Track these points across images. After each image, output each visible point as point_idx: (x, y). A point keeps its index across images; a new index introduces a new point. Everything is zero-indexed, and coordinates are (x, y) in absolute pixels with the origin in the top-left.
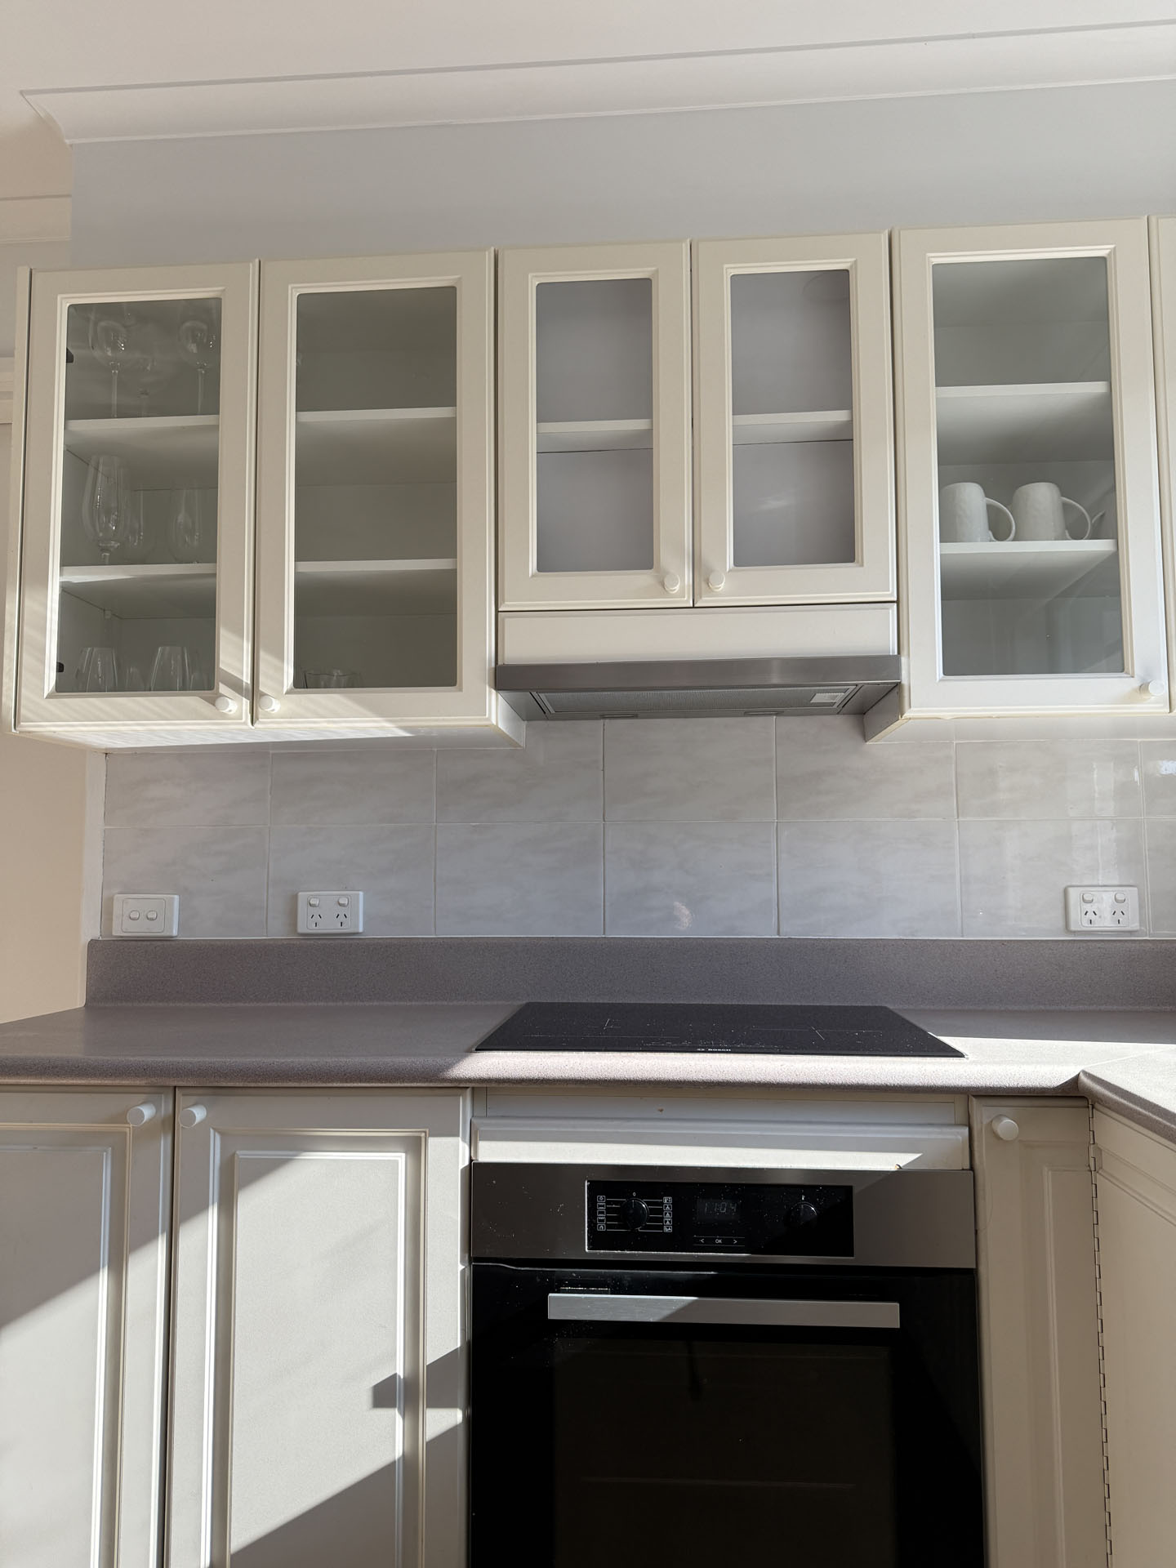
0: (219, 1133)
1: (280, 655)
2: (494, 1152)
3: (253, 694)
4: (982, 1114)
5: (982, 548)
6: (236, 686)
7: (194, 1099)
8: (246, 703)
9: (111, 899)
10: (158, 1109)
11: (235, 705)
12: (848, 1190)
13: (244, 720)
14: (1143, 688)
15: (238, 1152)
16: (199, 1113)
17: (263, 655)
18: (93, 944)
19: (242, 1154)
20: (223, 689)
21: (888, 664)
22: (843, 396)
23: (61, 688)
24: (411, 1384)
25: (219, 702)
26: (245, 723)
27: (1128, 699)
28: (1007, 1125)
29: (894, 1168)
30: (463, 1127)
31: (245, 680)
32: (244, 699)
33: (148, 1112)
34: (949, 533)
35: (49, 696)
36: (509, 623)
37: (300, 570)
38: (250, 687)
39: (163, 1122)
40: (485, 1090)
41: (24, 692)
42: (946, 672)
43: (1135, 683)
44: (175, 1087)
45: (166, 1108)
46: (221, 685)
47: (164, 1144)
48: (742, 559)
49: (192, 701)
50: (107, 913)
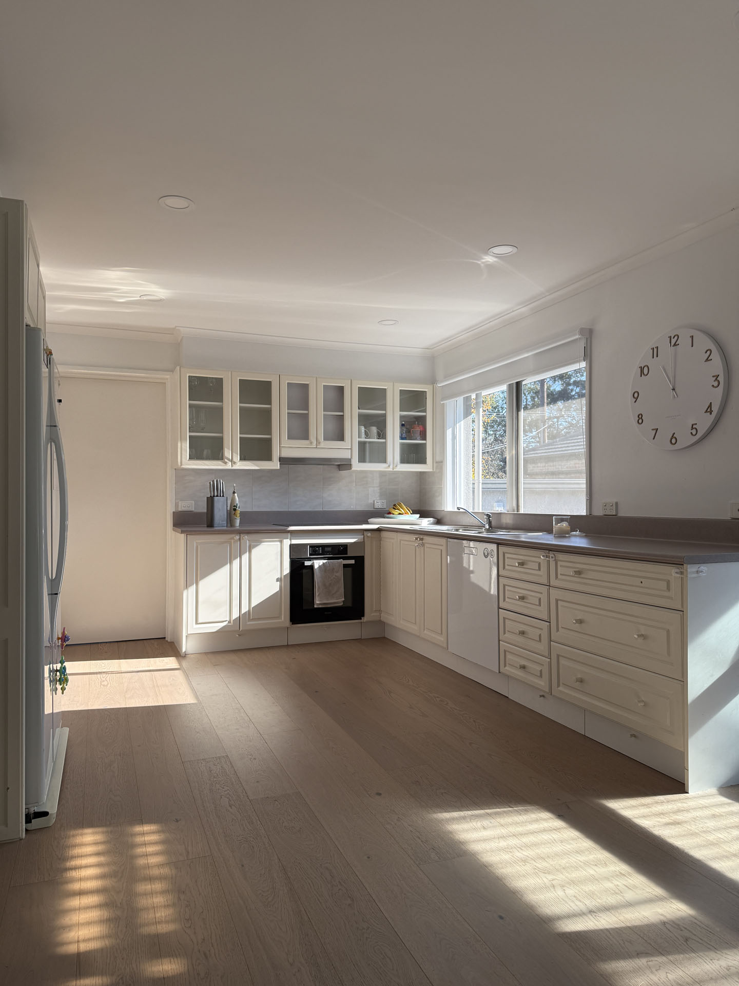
0: (247, 540)
1: (237, 454)
2: (295, 542)
4: (365, 533)
5: (363, 439)
6: (229, 460)
7: (243, 535)
9: (177, 502)
10: (237, 537)
11: (229, 463)
12: (347, 545)
13: (230, 465)
14: (389, 466)
15: (252, 543)
16: (245, 537)
17: (234, 454)
18: (173, 512)
20: (226, 460)
21: (350, 460)
22: (342, 411)
23: (189, 458)
24: (281, 579)
25: (224, 462)
27: (387, 468)
28: (369, 534)
29: (353, 542)
30: (289, 538)
31: (230, 458)
34: (359, 437)
35: (187, 460)
36: (282, 449)
37: (241, 436)
38: (231, 460)
39: (238, 539)
40: (292, 532)
41: (182, 459)
42: (359, 462)
43: (388, 465)
44: (245, 533)
45: (239, 537)
46: (225, 458)
47: (239, 542)
48: (325, 439)
50: (177, 505)
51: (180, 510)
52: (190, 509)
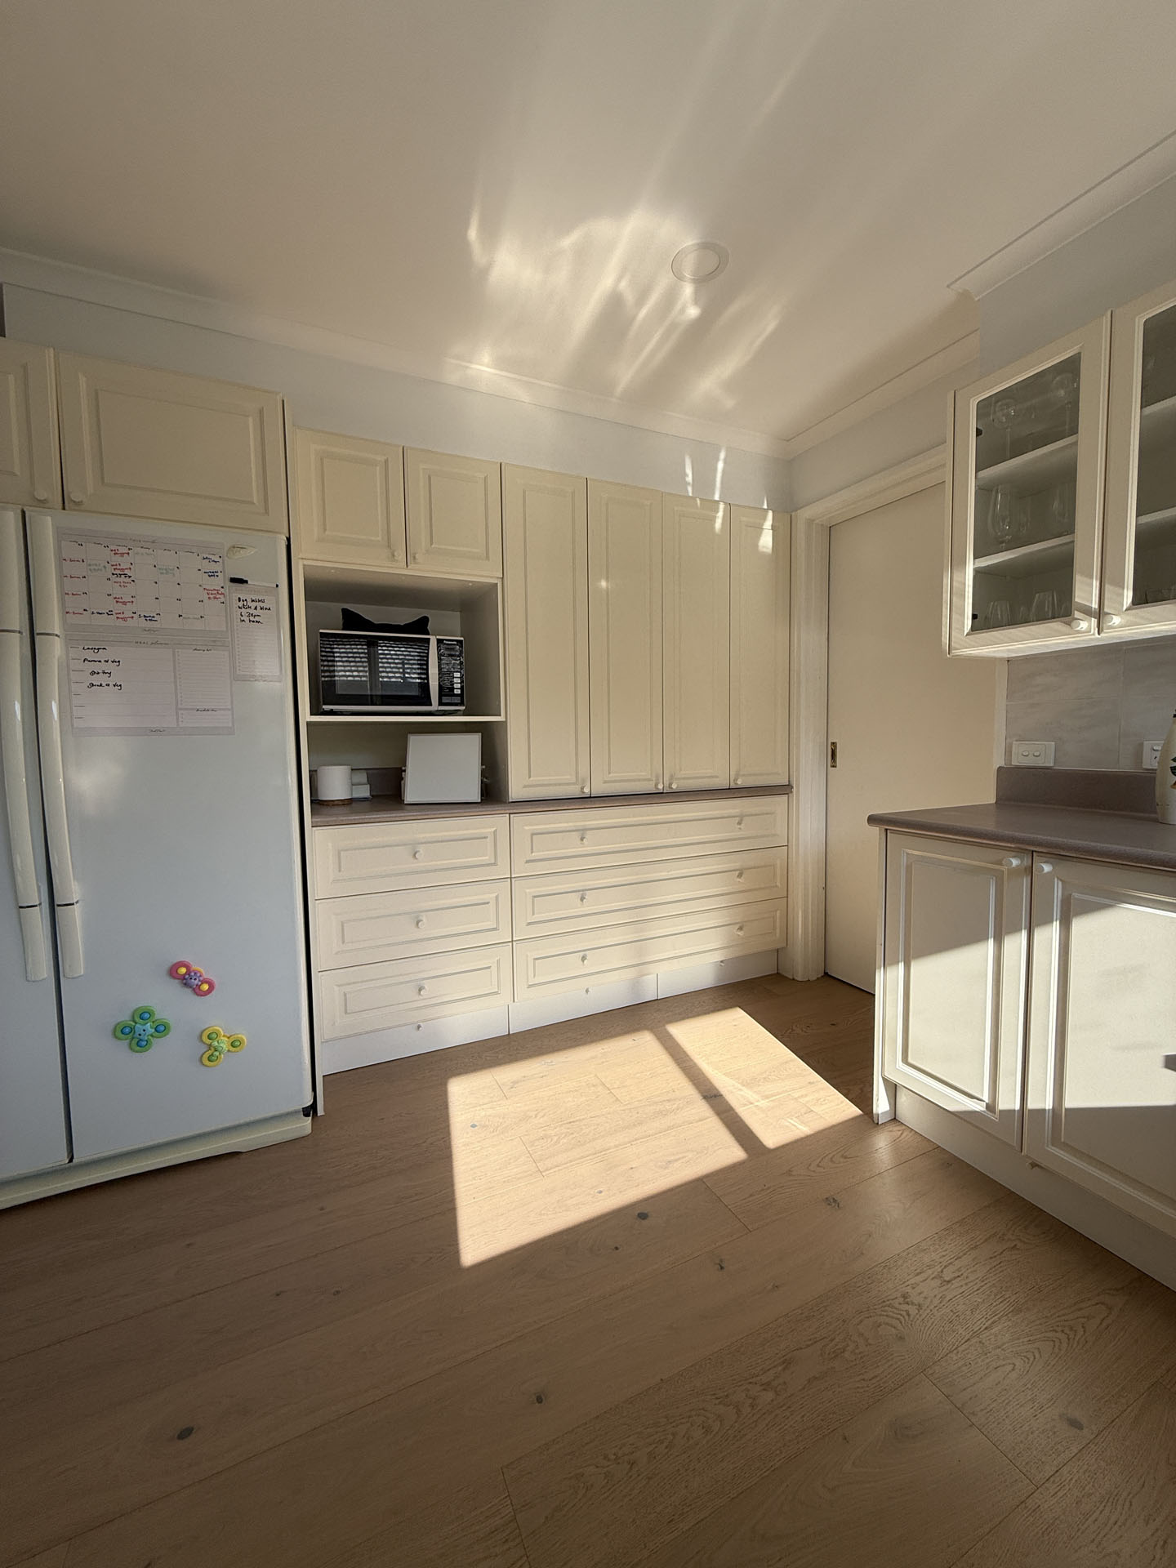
0: (1061, 880)
1: (1121, 585)
3: (1100, 615)
6: (1088, 612)
7: (1045, 859)
8: (1094, 621)
9: (1011, 745)
10: (1022, 862)
11: (1086, 625)
13: (1092, 633)
15: (1074, 894)
16: (1047, 868)
17: (1107, 586)
18: (1000, 769)
19: (1076, 895)
20: (1077, 614)
23: (974, 629)
25: (1073, 624)
26: (1094, 634)
31: (1093, 606)
32: (1093, 619)
33: (1015, 862)
35: (967, 635)
37: (1140, 522)
38: (1098, 611)
39: (1026, 869)
41: (953, 633)
44: (1033, 851)
45: (1027, 862)
46: (1076, 612)
47: (1026, 881)
49: (1056, 625)
50: (1008, 752)
51: (1015, 763)
52: (1040, 763)
